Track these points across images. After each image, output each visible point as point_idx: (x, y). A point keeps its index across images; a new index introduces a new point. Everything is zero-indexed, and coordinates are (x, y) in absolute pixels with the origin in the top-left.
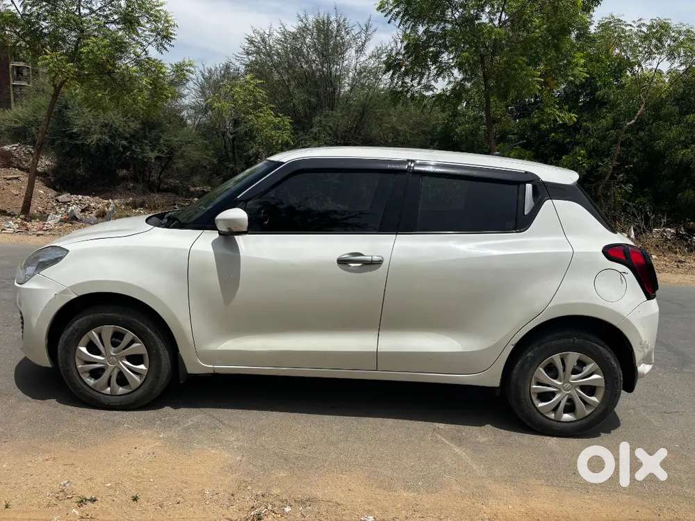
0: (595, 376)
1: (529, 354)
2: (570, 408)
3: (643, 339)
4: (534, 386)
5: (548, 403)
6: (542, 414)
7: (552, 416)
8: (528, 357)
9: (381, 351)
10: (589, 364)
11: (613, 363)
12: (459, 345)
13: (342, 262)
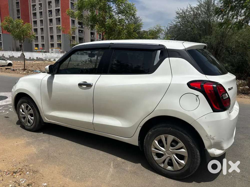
0: (183, 150)
1: (150, 133)
2: (170, 163)
3: (208, 134)
4: (153, 149)
5: (160, 159)
6: (157, 164)
7: (162, 165)
8: (149, 134)
9: (94, 122)
10: (179, 143)
11: (192, 144)
12: (121, 124)
13: (80, 85)
